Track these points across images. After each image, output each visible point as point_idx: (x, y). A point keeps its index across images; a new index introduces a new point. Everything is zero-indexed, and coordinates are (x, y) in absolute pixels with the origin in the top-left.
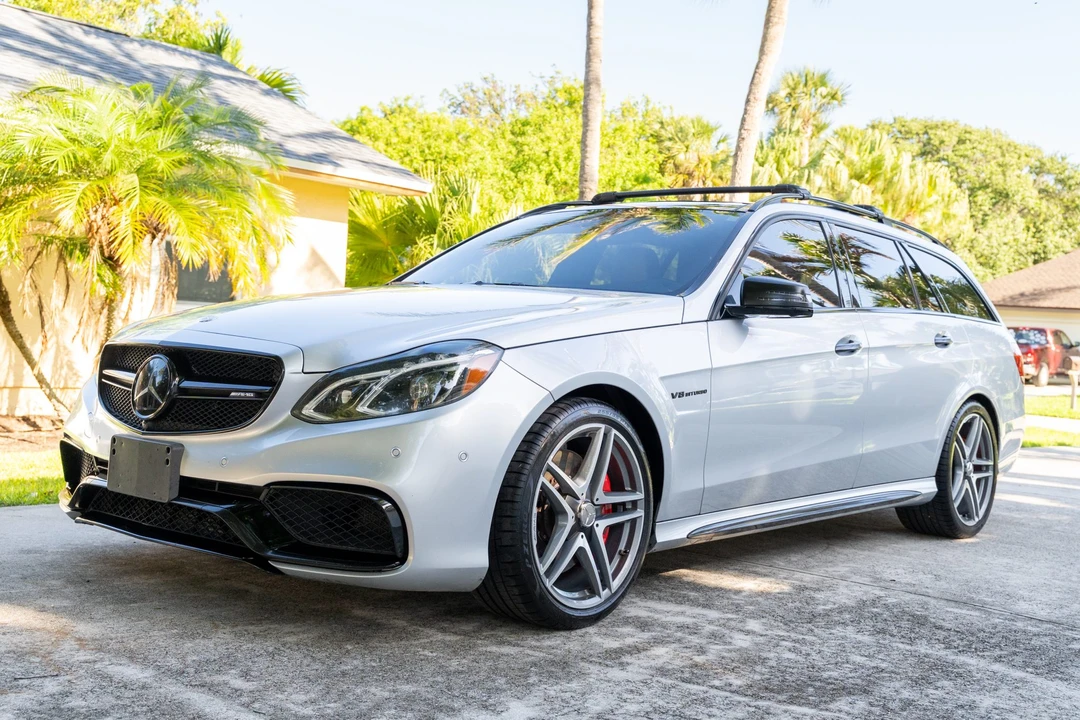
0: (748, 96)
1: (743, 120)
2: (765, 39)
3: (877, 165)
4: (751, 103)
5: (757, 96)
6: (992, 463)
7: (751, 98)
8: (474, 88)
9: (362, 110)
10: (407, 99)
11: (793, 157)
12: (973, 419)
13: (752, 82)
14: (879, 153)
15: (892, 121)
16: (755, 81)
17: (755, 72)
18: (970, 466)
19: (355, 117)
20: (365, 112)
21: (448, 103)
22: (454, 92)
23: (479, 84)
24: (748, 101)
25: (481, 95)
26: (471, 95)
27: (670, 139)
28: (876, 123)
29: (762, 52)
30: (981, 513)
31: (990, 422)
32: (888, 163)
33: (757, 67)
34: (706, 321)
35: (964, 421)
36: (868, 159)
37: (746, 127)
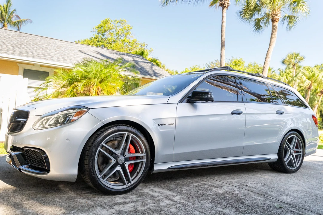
0: (266, 56)
1: (265, 63)
2: (270, 42)
3: (313, 75)
4: (267, 58)
5: (269, 56)
6: (302, 150)
7: (267, 57)
8: (214, 63)
9: (186, 69)
10: (196, 66)
11: (291, 74)
12: (293, 137)
13: (267, 53)
14: (314, 72)
15: (321, 65)
16: (268, 53)
17: (268, 50)
18: (292, 151)
19: (185, 71)
20: (187, 69)
21: (207, 66)
22: (209, 64)
23: (214, 62)
24: (266, 58)
25: (215, 64)
26: (213, 64)
27: (260, 72)
28: (316, 65)
29: (270, 45)
30: (298, 166)
31: (301, 137)
32: (316, 75)
33: (268, 49)
34: (178, 103)
35: (289, 137)
36: (311, 74)
37: (265, 64)
